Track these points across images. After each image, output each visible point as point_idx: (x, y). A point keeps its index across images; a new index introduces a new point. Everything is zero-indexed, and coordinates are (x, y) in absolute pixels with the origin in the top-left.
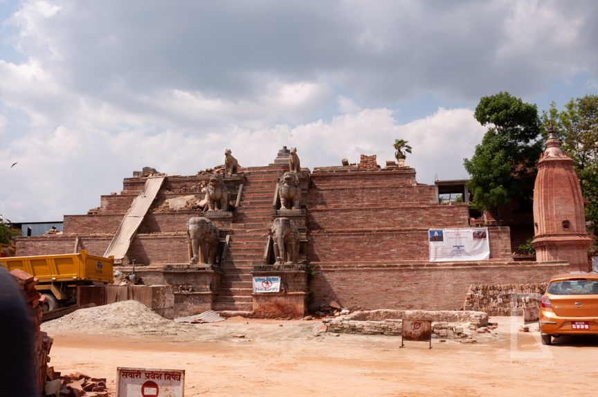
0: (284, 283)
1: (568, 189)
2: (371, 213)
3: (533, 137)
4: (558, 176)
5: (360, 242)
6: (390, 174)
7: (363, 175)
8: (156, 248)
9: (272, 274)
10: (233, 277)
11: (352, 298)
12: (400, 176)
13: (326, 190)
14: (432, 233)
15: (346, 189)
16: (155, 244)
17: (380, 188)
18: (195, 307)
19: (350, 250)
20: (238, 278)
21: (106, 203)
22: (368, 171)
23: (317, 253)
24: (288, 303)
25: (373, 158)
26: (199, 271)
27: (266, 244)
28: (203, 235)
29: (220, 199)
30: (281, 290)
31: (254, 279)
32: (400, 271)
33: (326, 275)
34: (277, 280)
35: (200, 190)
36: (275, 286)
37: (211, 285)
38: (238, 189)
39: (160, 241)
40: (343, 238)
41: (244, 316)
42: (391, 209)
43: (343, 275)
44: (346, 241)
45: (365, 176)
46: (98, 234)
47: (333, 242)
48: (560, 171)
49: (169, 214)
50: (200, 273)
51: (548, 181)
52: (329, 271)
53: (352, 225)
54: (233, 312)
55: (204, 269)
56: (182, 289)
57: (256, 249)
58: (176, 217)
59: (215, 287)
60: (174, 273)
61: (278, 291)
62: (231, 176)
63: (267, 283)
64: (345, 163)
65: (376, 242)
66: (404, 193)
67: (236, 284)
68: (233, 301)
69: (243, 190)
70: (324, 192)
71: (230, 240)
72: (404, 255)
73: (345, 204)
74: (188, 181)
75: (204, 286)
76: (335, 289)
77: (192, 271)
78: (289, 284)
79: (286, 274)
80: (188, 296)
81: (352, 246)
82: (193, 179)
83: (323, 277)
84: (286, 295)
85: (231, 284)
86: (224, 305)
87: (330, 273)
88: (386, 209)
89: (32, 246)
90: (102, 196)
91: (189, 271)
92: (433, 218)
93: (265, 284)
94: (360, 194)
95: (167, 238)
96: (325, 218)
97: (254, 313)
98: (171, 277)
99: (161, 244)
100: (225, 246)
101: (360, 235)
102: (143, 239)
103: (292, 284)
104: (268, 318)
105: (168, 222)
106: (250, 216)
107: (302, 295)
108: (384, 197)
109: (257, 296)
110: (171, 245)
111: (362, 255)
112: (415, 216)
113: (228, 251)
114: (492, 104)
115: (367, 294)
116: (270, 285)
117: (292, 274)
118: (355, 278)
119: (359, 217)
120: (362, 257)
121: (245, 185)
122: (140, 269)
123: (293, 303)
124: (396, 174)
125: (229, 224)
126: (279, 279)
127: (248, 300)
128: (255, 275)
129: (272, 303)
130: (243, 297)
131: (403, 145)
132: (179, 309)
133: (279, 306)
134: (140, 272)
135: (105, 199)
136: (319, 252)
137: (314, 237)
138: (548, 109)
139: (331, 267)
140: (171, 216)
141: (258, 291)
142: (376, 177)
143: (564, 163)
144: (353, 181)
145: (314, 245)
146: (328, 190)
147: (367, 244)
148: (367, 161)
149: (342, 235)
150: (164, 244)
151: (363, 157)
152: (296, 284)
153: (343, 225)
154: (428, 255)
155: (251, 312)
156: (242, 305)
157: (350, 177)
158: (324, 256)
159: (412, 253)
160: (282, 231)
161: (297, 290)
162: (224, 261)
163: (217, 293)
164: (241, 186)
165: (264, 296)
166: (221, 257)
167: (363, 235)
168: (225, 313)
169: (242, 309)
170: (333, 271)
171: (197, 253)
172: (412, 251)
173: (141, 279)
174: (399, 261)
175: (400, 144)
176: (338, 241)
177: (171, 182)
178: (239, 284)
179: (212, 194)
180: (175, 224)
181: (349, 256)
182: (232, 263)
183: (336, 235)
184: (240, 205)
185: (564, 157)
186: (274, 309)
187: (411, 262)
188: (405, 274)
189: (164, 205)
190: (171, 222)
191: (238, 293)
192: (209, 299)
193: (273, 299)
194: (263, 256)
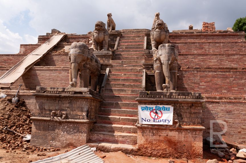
0: (177, 114)
2: (225, 58)
5: (227, 78)
6: (226, 35)
7: (205, 36)
8: (48, 77)
9: (162, 103)
10: (112, 104)
11: (240, 132)
12: (234, 37)
13: (181, 43)
15: (197, 43)
16: (47, 74)
17: (223, 43)
18: (69, 137)
19: (217, 84)
20: (117, 106)
21: (23, 49)
22: (209, 33)
23: (186, 86)
24: (183, 139)
25: (213, 25)
26: (75, 95)
27: (142, 76)
28: (83, 61)
29: (102, 41)
30: (175, 123)
31: (140, 107)
33: (210, 106)
34: (168, 109)
35: (89, 42)
36: (167, 117)
37: (88, 112)
38: (116, 40)
39: (52, 72)
40: (210, 74)
41: (126, 152)
42: (241, 55)
43: (229, 107)
44: (214, 77)
45: (206, 36)
47: (201, 77)
49: (63, 55)
50: (76, 97)
52: (213, 102)
54: (113, 146)
55: (81, 93)
56: (55, 115)
57: (133, 80)
59: (93, 114)
60: (47, 97)
61: (171, 123)
62: (111, 31)
63: (156, 113)
64: (191, 29)
65: (242, 79)
66: (242, 47)
67: (115, 111)
68: (112, 130)
69: (120, 40)
70: (180, 45)
71: (110, 72)
74: (81, 38)
75: (79, 113)
77: (67, 95)
78: (184, 115)
79: (181, 103)
80: (60, 123)
81: (219, 81)
82: (84, 37)
83: (207, 108)
84: (180, 130)
85: (110, 111)
86: (102, 136)
87: (214, 105)
88: (237, 54)
90: (21, 45)
91: (63, 95)
93: (153, 115)
94: (207, 47)
95: (57, 70)
96: (185, 61)
97: (139, 149)
98: (43, 101)
99: (52, 74)
100: (105, 76)
101: (227, 72)
102: (38, 70)
103: (188, 115)
104: (155, 156)
107: (200, 130)
108: (226, 49)
109: (143, 129)
110: (60, 75)
113: (108, 80)
116: (160, 115)
117: (187, 103)
118: (242, 110)
120: (229, 91)
121: (120, 38)
122: (24, 92)
123: (189, 140)
125: (109, 61)
126: (172, 108)
127: (129, 131)
128: (141, 102)
129: (161, 138)
130: (124, 126)
132: (50, 138)
133: (170, 142)
134: (24, 95)
135: (23, 46)
136: (188, 85)
137: (184, 73)
139: (215, 98)
140: (65, 57)
141: (144, 123)
142: (215, 37)
144: (198, 40)
145: (184, 79)
146: (183, 43)
147: (233, 80)
148: (208, 27)
149: (209, 71)
150: (54, 75)
151: (205, 24)
152: (193, 116)
155: (135, 148)
156: (123, 137)
157: (196, 37)
160: (169, 56)
161: (194, 124)
162: (104, 89)
163: (95, 121)
164: (118, 38)
165: (151, 129)
166: (101, 85)
167: (230, 72)
168: (103, 147)
169: (123, 142)
170: (218, 103)
171: (76, 78)
173: (24, 102)
176: (206, 76)
177: (69, 38)
178: (119, 111)
179: (96, 37)
182: (111, 91)
183: (204, 71)
184: (117, 49)
186: (163, 146)
189: (62, 50)
190: (65, 60)
191: (118, 121)
192: (85, 128)
193: (164, 134)
194: (141, 85)
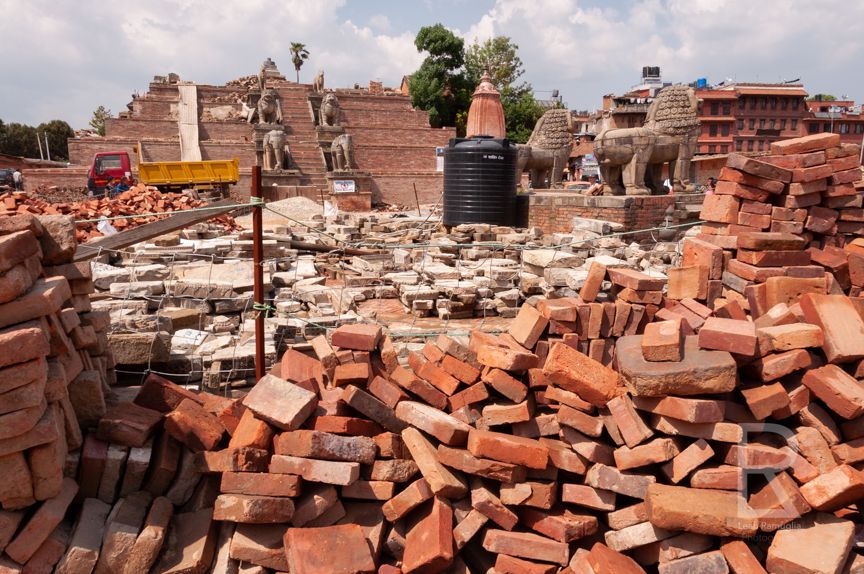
0: (357, 185)
1: (496, 117)
2: (387, 132)
3: (458, 67)
4: (490, 106)
7: (373, 98)
9: (348, 179)
12: (400, 101)
14: (439, 150)
15: (361, 109)
17: (387, 111)
19: (381, 160)
21: (139, 107)
22: (376, 95)
24: (360, 200)
25: (380, 85)
30: (355, 191)
31: (335, 182)
32: (426, 178)
33: (376, 180)
34: (352, 183)
36: (351, 187)
42: (402, 129)
43: (388, 180)
45: (374, 100)
46: (160, 140)
48: (491, 102)
49: (214, 123)
51: (483, 110)
52: (377, 177)
53: (375, 141)
57: (314, 159)
58: (224, 126)
61: (353, 191)
63: (345, 185)
64: (357, 87)
65: (400, 156)
66: (407, 116)
70: (346, 111)
72: (419, 166)
73: (362, 122)
74: (218, 91)
76: (381, 190)
78: (361, 186)
79: (359, 179)
81: (382, 158)
82: (223, 90)
83: (374, 182)
84: (358, 195)
89: (88, 148)
92: (432, 139)
93: (343, 186)
94: (373, 115)
103: (363, 186)
105: (217, 130)
106: (296, 130)
109: (337, 195)
111: (390, 165)
112: (420, 136)
114: (431, 36)
115: (404, 194)
116: (347, 187)
117: (362, 178)
119: (379, 135)
123: (364, 200)
124: (397, 99)
126: (354, 182)
128: (335, 179)
129: (348, 200)
131: (301, 50)
133: (353, 202)
138: (472, 43)
141: (337, 192)
142: (383, 103)
143: (495, 97)
144: (366, 103)
147: (394, 157)
148: (375, 87)
151: (372, 83)
152: (366, 186)
153: (368, 140)
154: (435, 167)
157: (362, 99)
158: (361, 165)
159: (425, 165)
161: (366, 191)
165: (342, 195)
170: (381, 177)
172: (425, 164)
174: (416, 170)
175: (297, 47)
176: (372, 154)
177: (200, 90)
179: (266, 109)
180: (223, 132)
181: (380, 165)
185: (495, 92)
186: (349, 205)
187: (425, 171)
188: (429, 180)
189: (205, 113)
190: (221, 130)
193: (349, 197)
194: (323, 164)
